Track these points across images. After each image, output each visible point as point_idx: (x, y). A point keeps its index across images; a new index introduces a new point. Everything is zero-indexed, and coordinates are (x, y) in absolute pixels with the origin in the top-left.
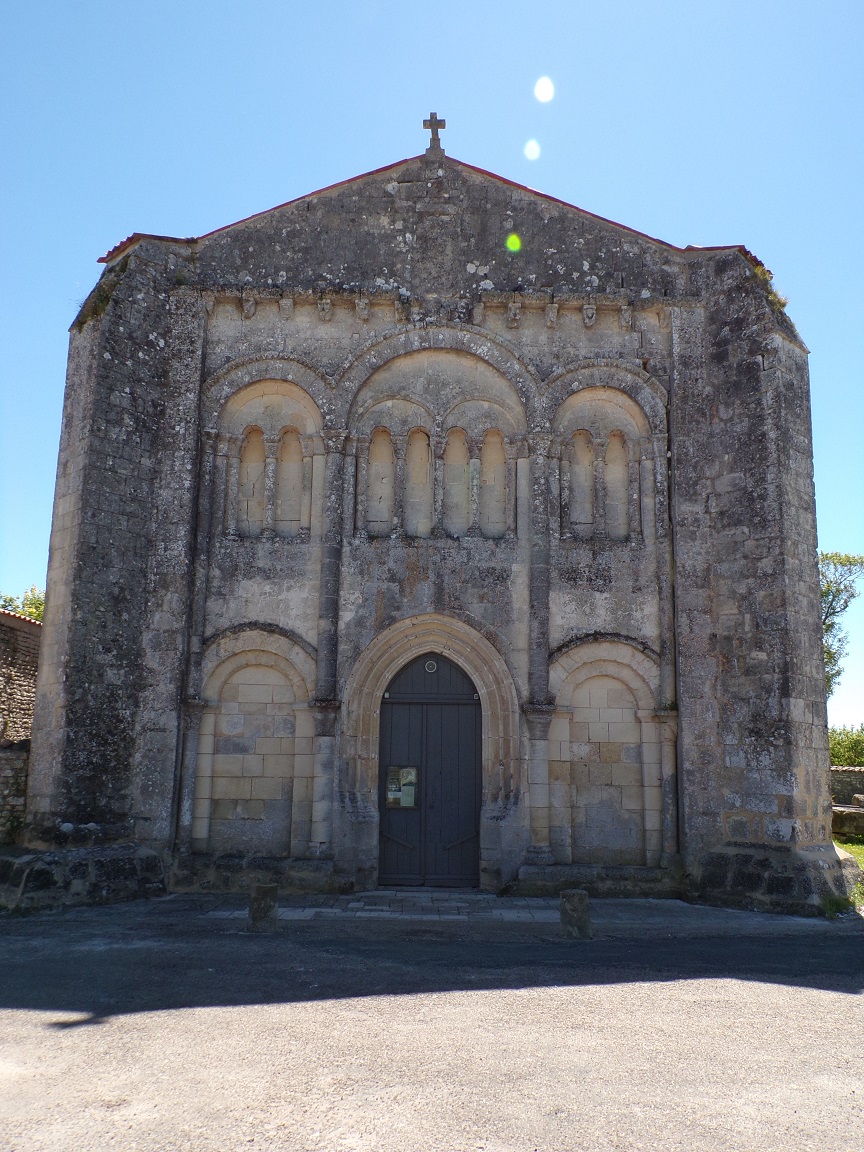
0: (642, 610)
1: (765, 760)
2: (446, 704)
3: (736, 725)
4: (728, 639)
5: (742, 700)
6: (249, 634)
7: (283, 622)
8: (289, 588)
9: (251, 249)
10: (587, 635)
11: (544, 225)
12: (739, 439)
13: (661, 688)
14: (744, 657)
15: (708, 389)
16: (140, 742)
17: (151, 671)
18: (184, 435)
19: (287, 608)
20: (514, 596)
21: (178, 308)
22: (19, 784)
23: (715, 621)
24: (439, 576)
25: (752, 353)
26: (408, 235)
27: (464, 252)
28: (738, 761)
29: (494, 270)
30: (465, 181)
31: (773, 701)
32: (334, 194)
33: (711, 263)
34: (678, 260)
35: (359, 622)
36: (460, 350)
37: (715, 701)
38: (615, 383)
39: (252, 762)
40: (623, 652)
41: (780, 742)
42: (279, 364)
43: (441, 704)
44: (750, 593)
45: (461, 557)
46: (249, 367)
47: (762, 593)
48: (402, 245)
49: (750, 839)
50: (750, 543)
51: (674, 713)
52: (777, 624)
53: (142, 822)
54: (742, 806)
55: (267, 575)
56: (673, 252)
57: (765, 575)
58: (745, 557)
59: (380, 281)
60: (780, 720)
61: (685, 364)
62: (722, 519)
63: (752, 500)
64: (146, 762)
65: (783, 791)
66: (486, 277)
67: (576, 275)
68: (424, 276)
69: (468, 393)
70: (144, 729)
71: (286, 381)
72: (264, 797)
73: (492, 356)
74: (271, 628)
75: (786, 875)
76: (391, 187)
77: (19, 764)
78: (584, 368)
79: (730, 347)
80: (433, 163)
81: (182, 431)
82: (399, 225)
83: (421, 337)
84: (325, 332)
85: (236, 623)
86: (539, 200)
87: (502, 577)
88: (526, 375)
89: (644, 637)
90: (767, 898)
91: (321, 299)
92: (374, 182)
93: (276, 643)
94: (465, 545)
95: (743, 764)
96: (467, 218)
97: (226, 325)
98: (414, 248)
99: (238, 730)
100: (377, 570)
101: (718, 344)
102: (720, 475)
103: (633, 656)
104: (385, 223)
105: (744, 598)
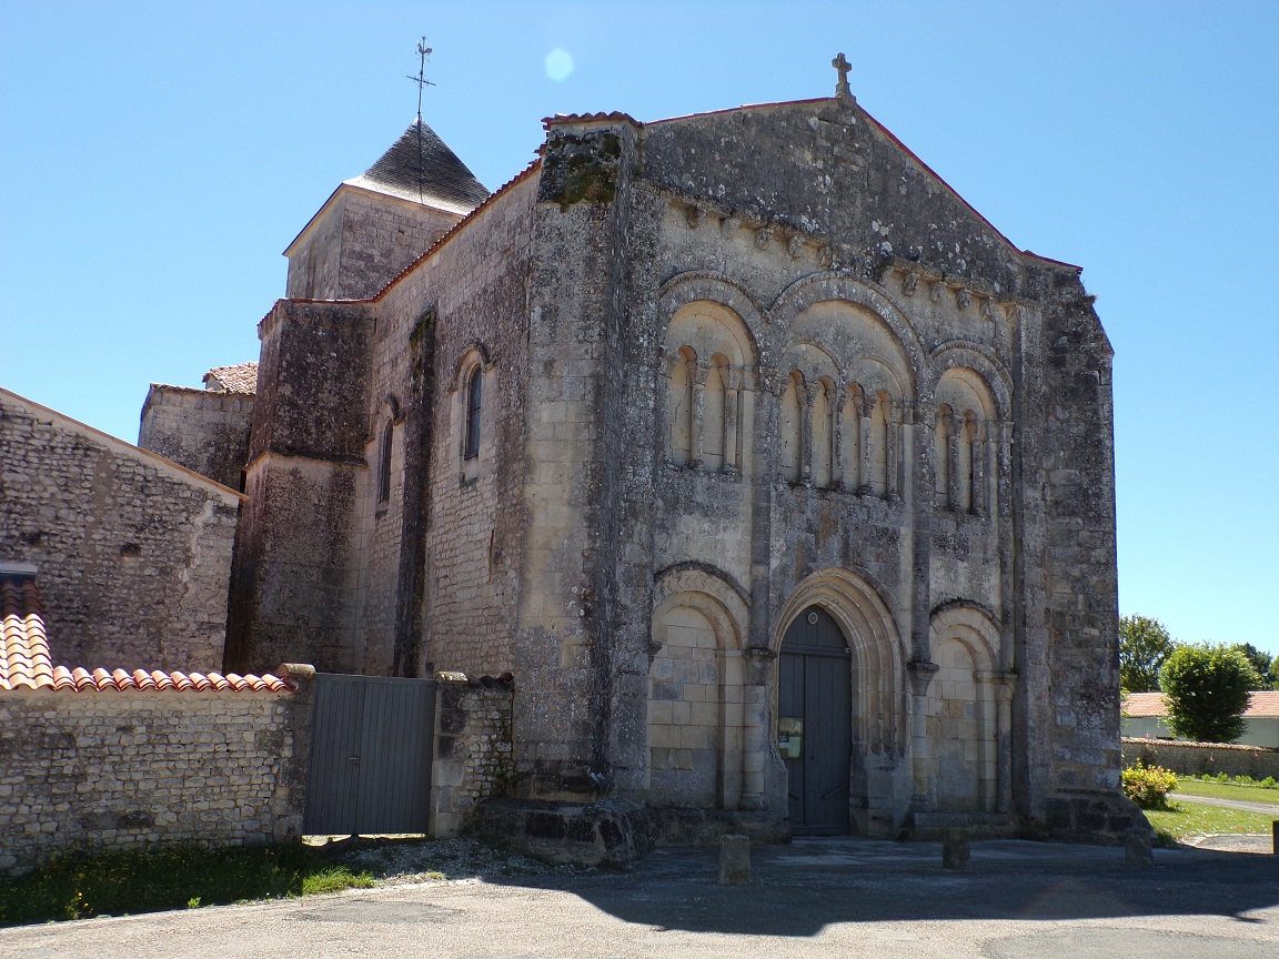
0: (989, 580)
1: (1096, 720)
2: (824, 656)
3: (1068, 690)
4: (1061, 614)
5: (1075, 668)
6: (692, 573)
7: (720, 564)
8: (725, 529)
9: (693, 151)
10: (953, 601)
11: (929, 200)
12: (1075, 440)
13: (1002, 652)
14: (1077, 632)
15: (1044, 388)
16: (616, 684)
17: (624, 608)
18: (647, 348)
19: (724, 549)
20: (902, 558)
21: (638, 203)
22: (506, 728)
23: (1049, 596)
24: (846, 531)
25: (1089, 366)
26: (827, 177)
27: (869, 208)
28: (1069, 720)
29: (892, 232)
30: (871, 136)
31: (1104, 671)
32: (766, 113)
33: (1050, 274)
34: (1017, 260)
35: (783, 570)
36: (866, 307)
37: (1047, 668)
38: (977, 367)
39: (681, 708)
40: (975, 618)
41: (1111, 706)
42: (721, 286)
43: (819, 656)
44: (1084, 577)
45: (862, 516)
46: (694, 282)
47: (1095, 578)
48: (822, 186)
49: (1078, 786)
50: (1084, 534)
51: (1015, 676)
52: (1109, 606)
53: (619, 771)
54: (1071, 759)
55: (707, 512)
56: (1014, 252)
57: (1099, 563)
58: (1079, 545)
59: (804, 219)
60: (1111, 687)
61: (1029, 361)
62: (1057, 508)
63: (1086, 496)
64: (622, 707)
65: (1112, 746)
66: (886, 238)
67: (950, 255)
68: (840, 223)
69: (868, 351)
70: (620, 672)
71: (724, 305)
72: (693, 746)
73: (892, 319)
74: (710, 570)
75: (1123, 815)
76: (813, 121)
77: (505, 705)
78: (958, 347)
79: (1068, 356)
80: (848, 108)
81: (645, 344)
82: (820, 164)
83: (839, 287)
84: (760, 261)
85: (679, 561)
86: (926, 174)
87: (893, 538)
88: (917, 345)
89: (990, 606)
90: (1113, 835)
91: (766, 227)
92: (800, 111)
93: (715, 586)
94: (866, 503)
95: (1074, 723)
96: (872, 173)
97: (673, 230)
98: (832, 193)
99: (667, 676)
100: (798, 520)
101: (1056, 350)
102: (1055, 468)
103: (983, 622)
104: (809, 159)
105: (1077, 580)
